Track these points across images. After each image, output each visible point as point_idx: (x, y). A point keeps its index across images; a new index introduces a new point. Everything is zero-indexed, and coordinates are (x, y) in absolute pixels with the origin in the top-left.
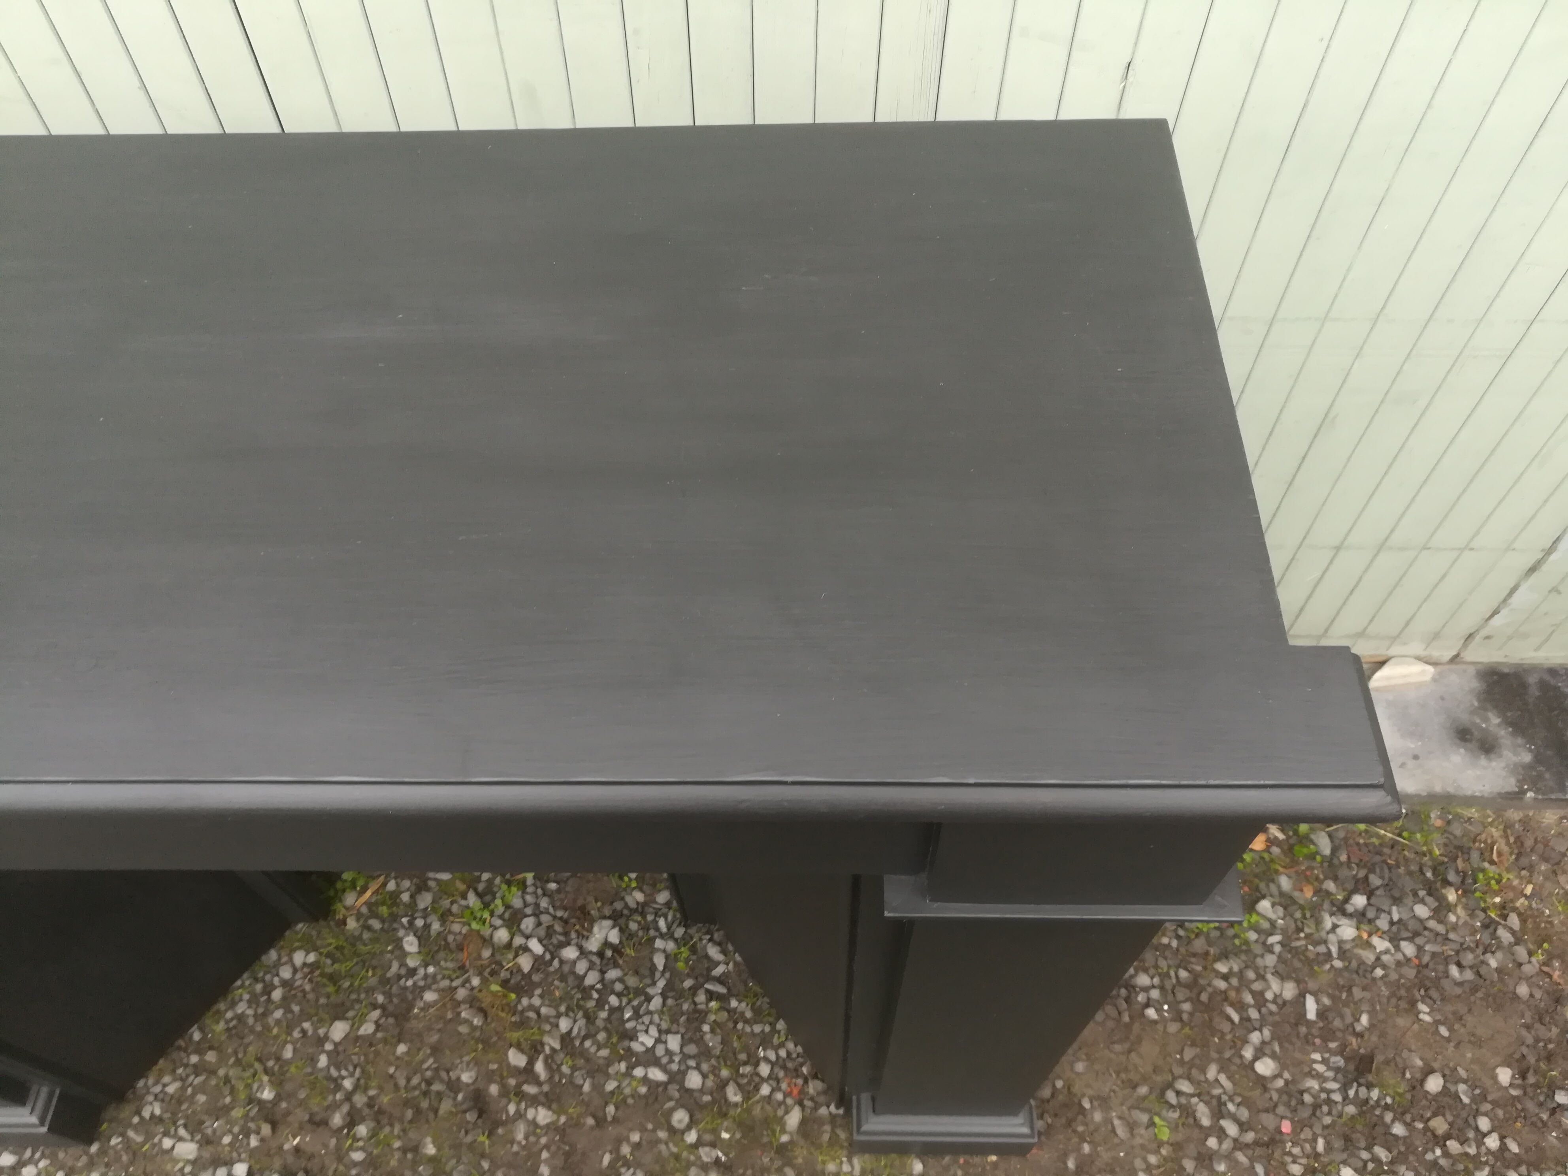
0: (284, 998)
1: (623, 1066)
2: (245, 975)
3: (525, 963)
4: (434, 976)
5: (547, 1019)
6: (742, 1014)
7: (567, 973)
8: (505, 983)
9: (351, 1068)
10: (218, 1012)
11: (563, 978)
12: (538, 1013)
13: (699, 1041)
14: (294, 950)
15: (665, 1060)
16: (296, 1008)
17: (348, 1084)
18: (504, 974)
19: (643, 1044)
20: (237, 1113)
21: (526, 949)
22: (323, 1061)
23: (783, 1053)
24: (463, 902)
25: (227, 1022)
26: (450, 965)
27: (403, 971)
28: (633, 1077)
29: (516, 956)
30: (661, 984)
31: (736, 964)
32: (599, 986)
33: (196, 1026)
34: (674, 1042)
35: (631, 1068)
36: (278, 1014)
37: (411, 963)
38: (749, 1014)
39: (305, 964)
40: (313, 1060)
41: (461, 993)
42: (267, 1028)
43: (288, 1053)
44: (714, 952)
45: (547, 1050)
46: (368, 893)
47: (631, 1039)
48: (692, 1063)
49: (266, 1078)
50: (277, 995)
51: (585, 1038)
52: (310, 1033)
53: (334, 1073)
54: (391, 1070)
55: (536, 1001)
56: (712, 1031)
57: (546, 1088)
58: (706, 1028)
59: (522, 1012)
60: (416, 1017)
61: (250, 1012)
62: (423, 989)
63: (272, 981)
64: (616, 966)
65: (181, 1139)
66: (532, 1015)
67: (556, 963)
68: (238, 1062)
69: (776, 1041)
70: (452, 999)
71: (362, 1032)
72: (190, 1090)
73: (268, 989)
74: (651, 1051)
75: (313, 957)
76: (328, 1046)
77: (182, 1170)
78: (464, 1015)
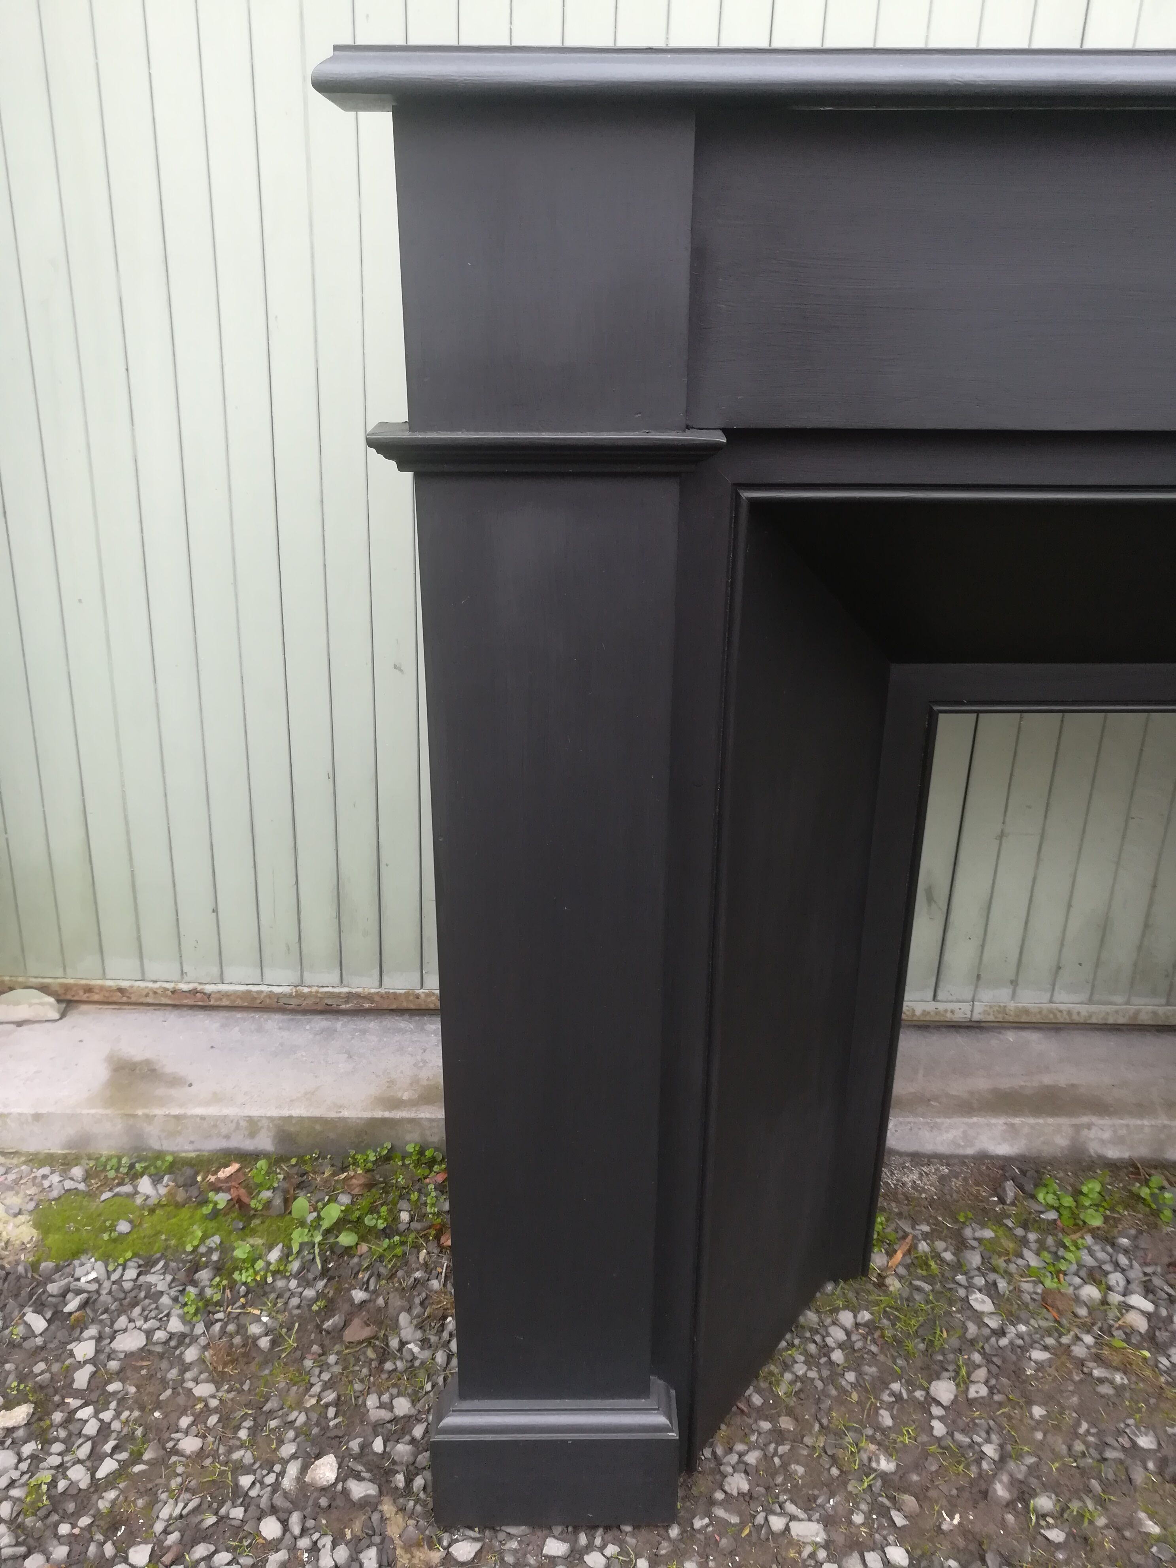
0: (848, 1360)
2: (788, 1336)
3: (1138, 1321)
4: (1029, 1334)
8: (1126, 1341)
9: (983, 1434)
10: (771, 1373)
14: (837, 1309)
16: (872, 1370)
17: (990, 1450)
18: (1119, 1333)
20: (853, 1486)
21: (1129, 1307)
22: (939, 1429)
24: (1020, 1262)
25: (790, 1385)
26: (1043, 1323)
27: (986, 1331)
29: (1121, 1313)
33: (750, 1391)
36: (851, 1376)
37: (994, 1323)
39: (857, 1325)
40: (928, 1429)
41: (1080, 1352)
42: (844, 1392)
43: (886, 1419)
46: (899, 1255)
49: (873, 1447)
50: (838, 1356)
52: (905, 1396)
53: (962, 1439)
54: (1039, 1436)
60: (1035, 1377)
61: (813, 1374)
62: (1024, 1349)
63: (824, 1341)
65: (793, 1518)
68: (826, 1430)
70: (1073, 1358)
71: (972, 1394)
72: (777, 1461)
73: (825, 1351)
75: (865, 1316)
76: (936, 1411)
77: (812, 1555)
78: (1097, 1373)
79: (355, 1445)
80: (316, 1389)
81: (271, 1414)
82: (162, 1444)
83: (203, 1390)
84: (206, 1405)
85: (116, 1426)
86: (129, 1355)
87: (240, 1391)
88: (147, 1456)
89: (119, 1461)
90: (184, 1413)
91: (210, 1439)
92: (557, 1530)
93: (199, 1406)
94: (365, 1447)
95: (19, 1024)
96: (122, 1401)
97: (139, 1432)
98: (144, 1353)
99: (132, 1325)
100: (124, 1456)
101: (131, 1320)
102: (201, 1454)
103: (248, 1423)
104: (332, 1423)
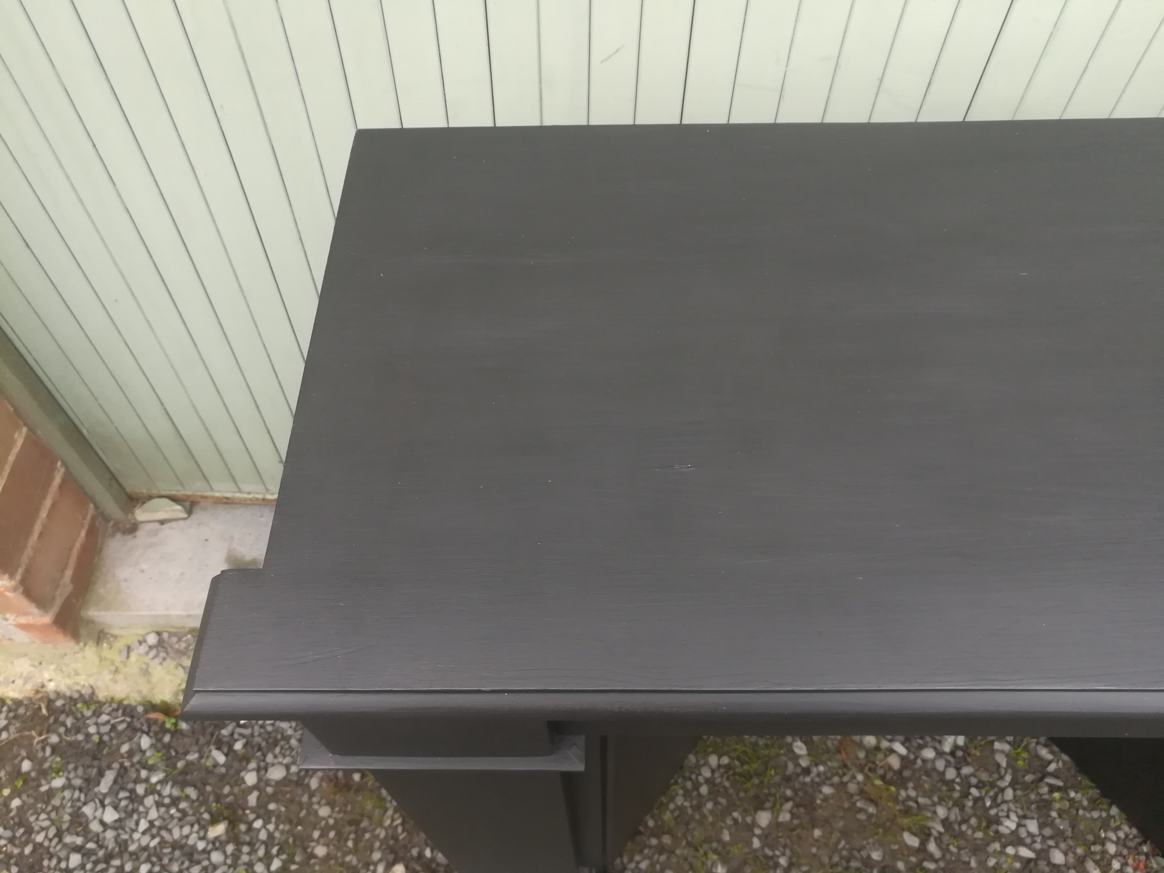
0: (710, 792)
1: (997, 846)
2: (676, 775)
3: (895, 762)
4: (825, 773)
5: (925, 807)
6: (1080, 802)
7: (929, 770)
8: (883, 778)
9: (781, 849)
10: (662, 804)
11: (928, 774)
12: (917, 802)
13: (1052, 824)
14: (708, 755)
15: (1028, 841)
16: (723, 801)
17: (783, 861)
18: (880, 772)
19: (1007, 827)
21: (892, 751)
22: (756, 843)
23: (1121, 834)
25: (672, 812)
26: (835, 764)
27: (799, 770)
28: (1007, 855)
29: (886, 756)
30: (1008, 778)
31: (1064, 762)
32: (958, 780)
33: (648, 817)
34: (1033, 826)
35: (1004, 846)
36: (710, 805)
37: (804, 763)
38: (1085, 803)
39: (719, 766)
40: (750, 844)
41: (852, 788)
42: (704, 817)
43: (726, 837)
44: (1044, 752)
45: (934, 833)
47: (998, 824)
48: (1051, 843)
49: (715, 857)
50: (704, 790)
51: (960, 824)
52: (740, 820)
53: (768, 852)
54: (814, 850)
55: (912, 793)
56: (1060, 816)
57: (942, 864)
58: (1054, 814)
59: (903, 802)
60: (821, 807)
61: (687, 804)
62: (819, 785)
63: (697, 779)
64: (968, 764)
66: (912, 804)
67: (919, 762)
68: (689, 844)
69: (1113, 824)
70: (847, 793)
71: (781, 820)
72: (658, 867)
73: (697, 786)
74: (1014, 833)
75: (725, 760)
76: (757, 831)
78: (859, 804)
79: (415, 852)
80: (390, 813)
81: (365, 831)
82: (305, 849)
83: (324, 811)
84: (327, 823)
85: (277, 835)
86: (278, 783)
87: (345, 812)
88: (298, 859)
89: (282, 860)
90: (314, 828)
91: (332, 847)
93: (323, 823)
94: (421, 855)
96: (278, 817)
97: (291, 840)
98: (285, 781)
99: (276, 761)
100: (284, 857)
101: (275, 757)
102: (328, 857)
103: (352, 836)
104: (401, 837)
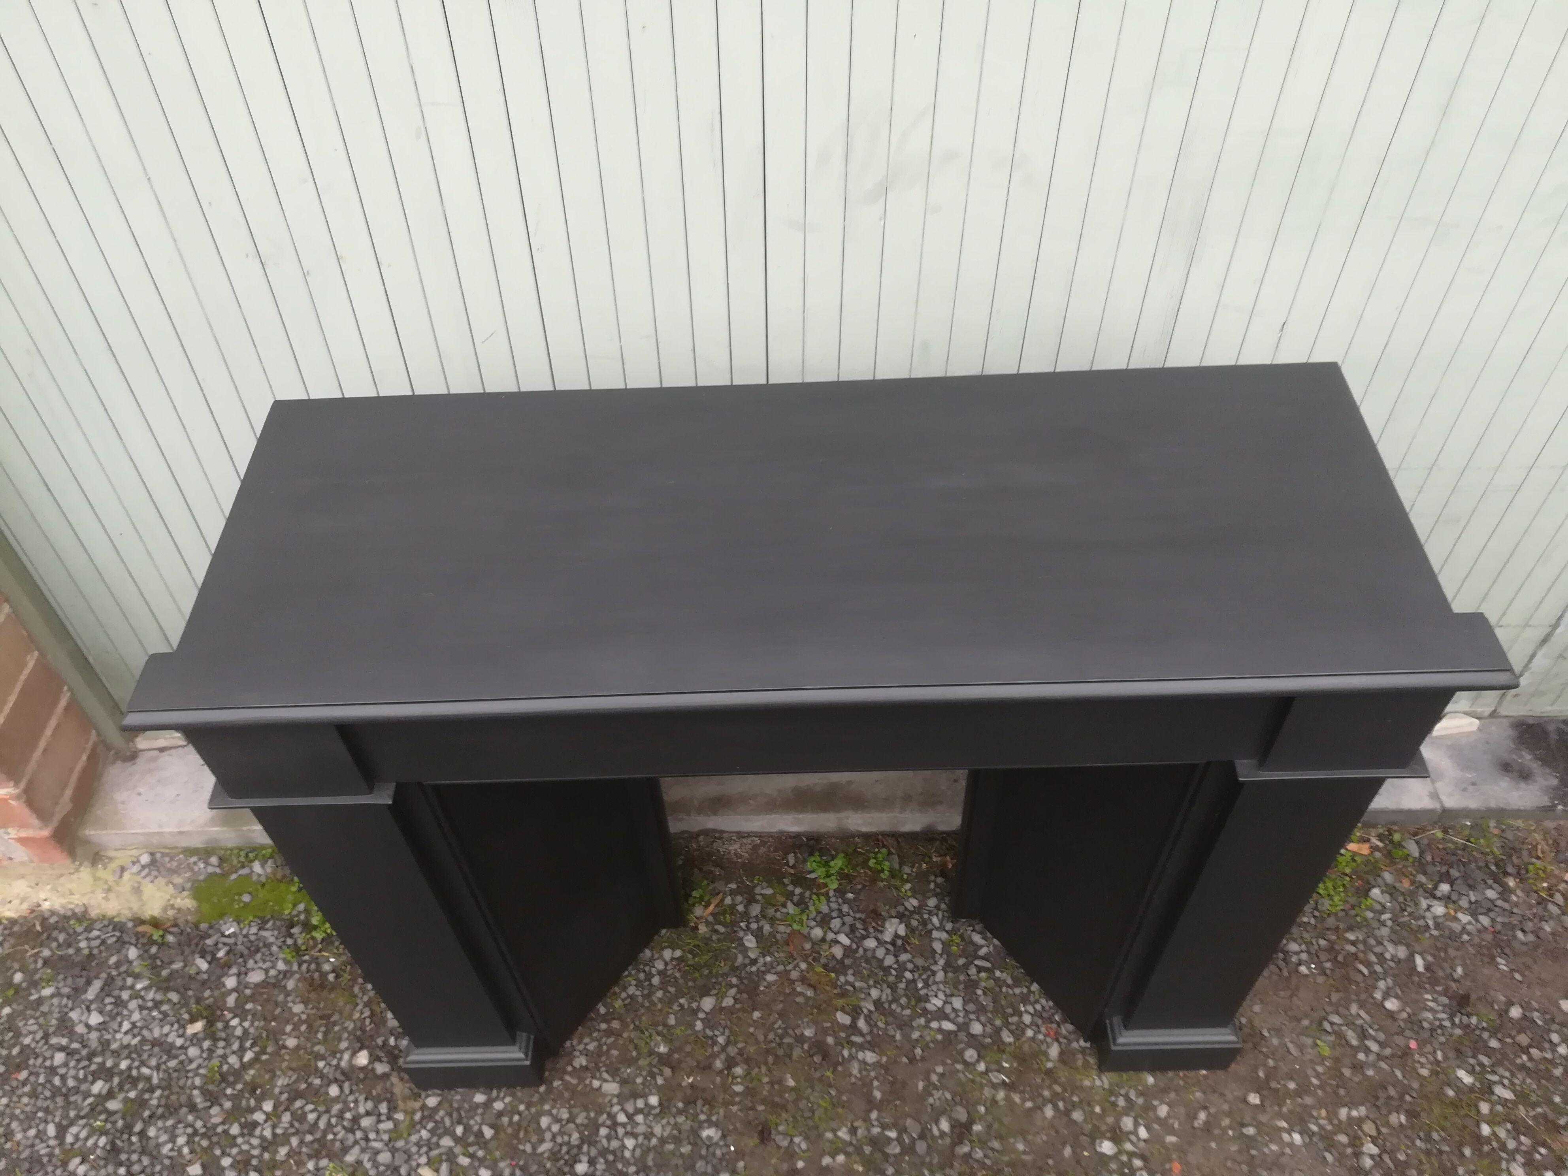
0: (661, 983)
1: (922, 1021)
2: (630, 968)
3: (838, 952)
4: (771, 963)
5: (861, 990)
6: (1005, 981)
7: (870, 958)
8: (825, 966)
9: (721, 1030)
10: (615, 993)
11: (867, 961)
12: (854, 987)
13: (976, 1001)
14: (663, 949)
15: (952, 1016)
16: (672, 990)
17: (721, 1040)
18: (823, 961)
19: (935, 1005)
20: (643, 1062)
21: (837, 942)
22: (699, 1025)
23: (1038, 1007)
24: (784, 910)
25: (623, 1000)
26: (782, 955)
27: (747, 961)
28: (931, 1028)
29: (830, 947)
30: (942, 962)
31: (995, 946)
32: (895, 966)
33: (600, 1004)
34: (957, 1003)
35: (928, 1021)
36: (659, 994)
37: (752, 955)
38: (1009, 981)
39: (673, 959)
40: (692, 1026)
41: (794, 975)
42: (653, 1004)
43: (672, 1021)
44: (977, 938)
45: (865, 1011)
46: (712, 907)
47: (926, 1002)
48: (973, 1017)
49: (659, 1038)
50: (656, 980)
51: (891, 1002)
52: (686, 1007)
53: (709, 1033)
54: (752, 1030)
55: (851, 978)
56: (985, 993)
57: (868, 1038)
58: (979, 992)
59: (841, 987)
60: (763, 992)
61: (638, 993)
62: (764, 973)
63: (650, 970)
64: (906, 951)
65: (606, 1081)
66: (849, 988)
67: (861, 951)
68: (636, 1028)
69: (1032, 998)
70: (789, 979)
71: (724, 1004)
72: (605, 1048)
73: (649, 977)
74: (941, 1010)
75: (678, 953)
76: (701, 1015)
77: (610, 1101)
78: (799, 989)
79: (380, 1041)
80: (360, 1007)
81: (335, 1024)
82: (277, 1041)
83: (298, 1008)
84: (300, 1018)
85: (252, 1030)
86: (257, 985)
87: (318, 1009)
88: (269, 1050)
89: (254, 1052)
90: (288, 1023)
91: (302, 1039)
92: (481, 1090)
93: (296, 1018)
94: (385, 1042)
95: (162, 750)
96: (254, 1015)
97: (264, 1035)
98: (264, 984)
99: (256, 966)
100: (257, 1049)
101: (256, 962)
102: (298, 1048)
103: (323, 1029)
104: (368, 1029)
